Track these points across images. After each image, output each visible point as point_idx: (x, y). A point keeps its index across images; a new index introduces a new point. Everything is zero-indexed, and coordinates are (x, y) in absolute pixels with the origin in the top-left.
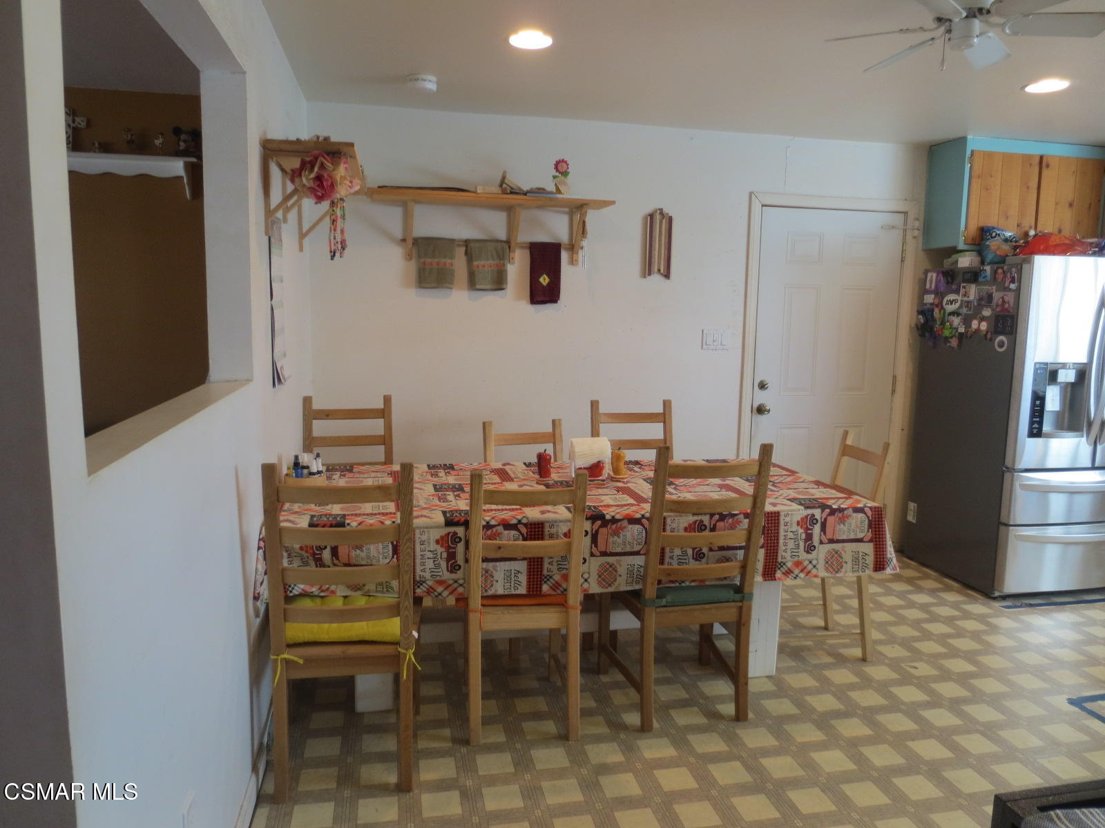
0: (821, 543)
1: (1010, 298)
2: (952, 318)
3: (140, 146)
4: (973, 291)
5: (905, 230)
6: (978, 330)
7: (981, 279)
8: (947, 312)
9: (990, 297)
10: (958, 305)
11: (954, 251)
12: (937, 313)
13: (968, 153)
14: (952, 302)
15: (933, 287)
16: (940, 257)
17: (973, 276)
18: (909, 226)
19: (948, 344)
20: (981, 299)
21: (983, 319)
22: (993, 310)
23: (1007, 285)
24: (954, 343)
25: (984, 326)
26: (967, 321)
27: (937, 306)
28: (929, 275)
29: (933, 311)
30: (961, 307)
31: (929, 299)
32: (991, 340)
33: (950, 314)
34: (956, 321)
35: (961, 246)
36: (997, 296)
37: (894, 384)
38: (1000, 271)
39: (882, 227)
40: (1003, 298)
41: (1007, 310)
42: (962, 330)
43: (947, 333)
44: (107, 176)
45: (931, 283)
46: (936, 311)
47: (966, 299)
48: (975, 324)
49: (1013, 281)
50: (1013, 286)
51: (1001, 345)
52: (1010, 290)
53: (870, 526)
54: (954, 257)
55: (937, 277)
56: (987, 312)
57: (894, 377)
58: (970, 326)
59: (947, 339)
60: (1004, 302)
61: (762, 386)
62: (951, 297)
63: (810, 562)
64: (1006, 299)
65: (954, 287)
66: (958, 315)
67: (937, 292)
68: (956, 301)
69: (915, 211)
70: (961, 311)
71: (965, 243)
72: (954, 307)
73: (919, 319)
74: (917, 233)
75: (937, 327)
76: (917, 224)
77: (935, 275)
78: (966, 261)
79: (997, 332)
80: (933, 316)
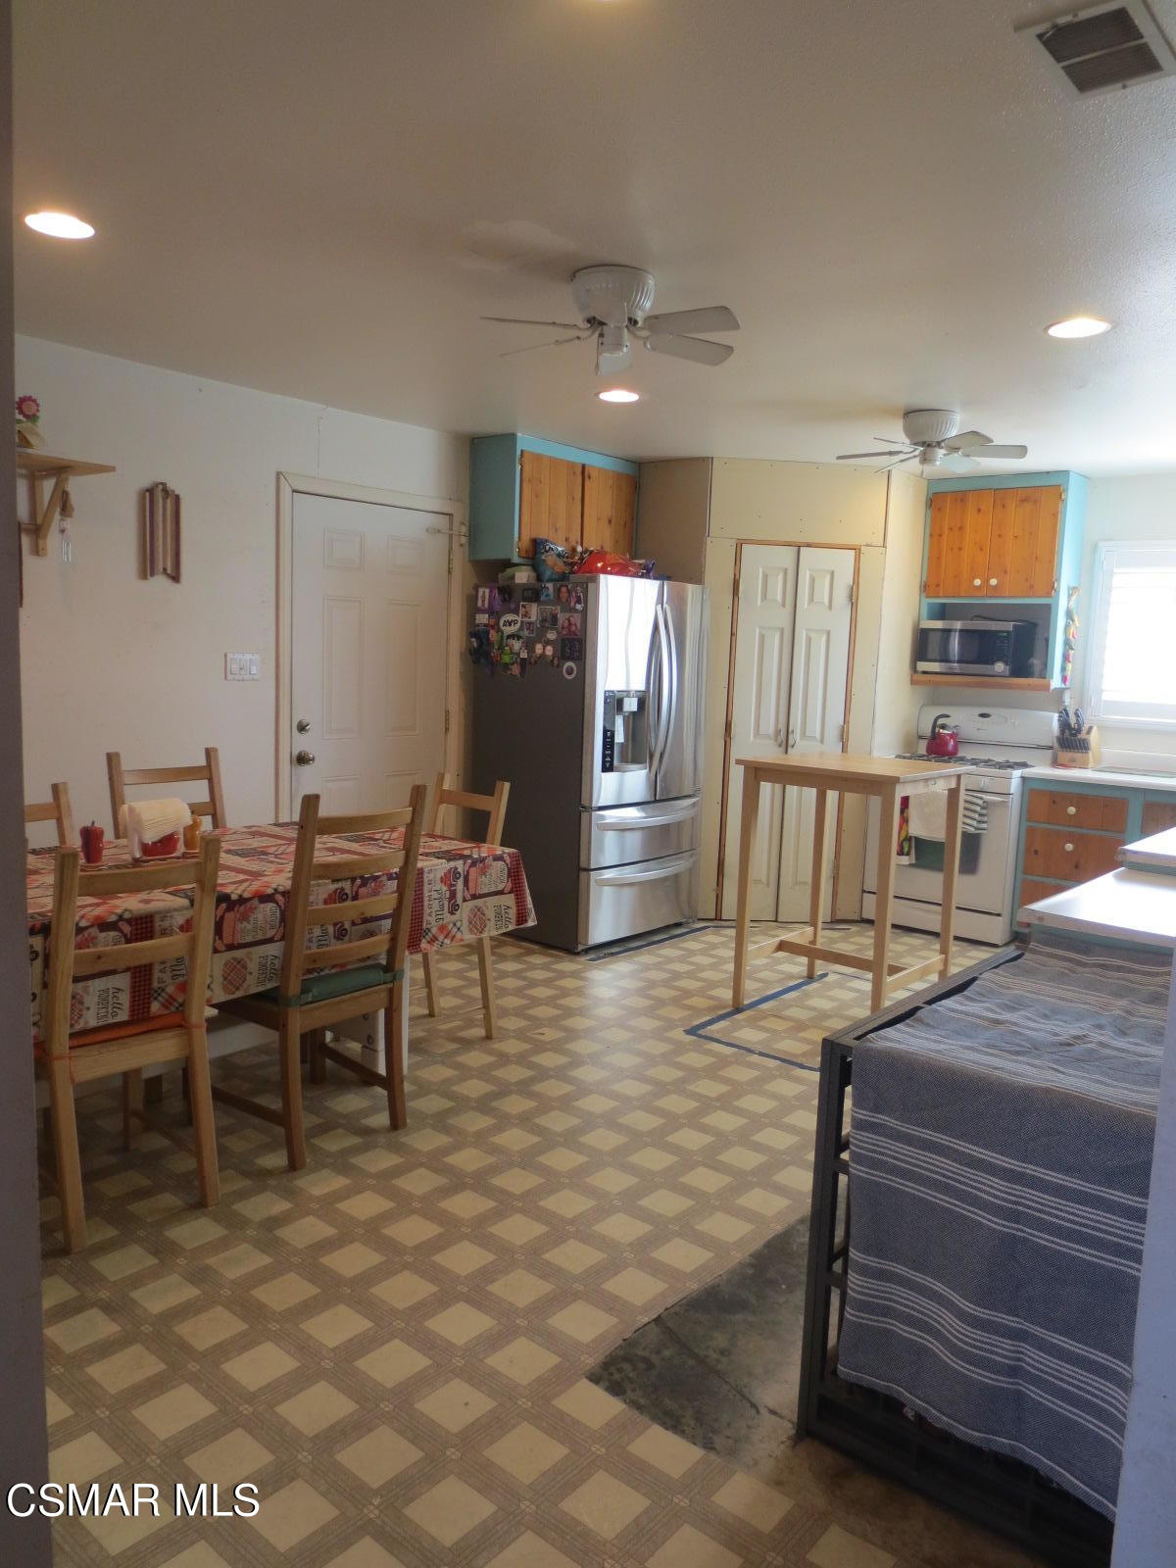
0: (465, 900)
1: (576, 619)
2: (511, 641)
4: (534, 611)
5: (451, 536)
6: (543, 655)
7: (543, 598)
8: (505, 635)
9: (554, 618)
10: (518, 626)
11: (507, 564)
12: (493, 635)
13: (518, 453)
14: (511, 623)
15: (486, 605)
16: (491, 571)
17: (534, 594)
18: (455, 532)
19: (509, 672)
20: (544, 620)
21: (548, 642)
22: (558, 633)
23: (572, 604)
24: (516, 670)
25: (549, 651)
26: (529, 645)
27: (492, 627)
28: (481, 591)
29: (488, 633)
30: (521, 629)
31: (482, 619)
32: (558, 666)
33: (509, 637)
34: (517, 645)
35: (516, 559)
36: (562, 617)
37: (447, 720)
38: (564, 589)
39: (427, 530)
40: (569, 620)
41: (574, 633)
42: (524, 655)
43: (506, 659)
45: (483, 601)
46: (492, 633)
47: (526, 619)
48: (539, 648)
49: (578, 601)
50: (579, 607)
51: (570, 671)
52: (576, 611)
53: (509, 876)
54: (509, 571)
55: (491, 592)
56: (552, 636)
57: (447, 712)
58: (534, 651)
59: (506, 666)
60: (570, 624)
61: (302, 728)
62: (510, 617)
63: (455, 925)
65: (513, 606)
66: (519, 638)
67: (491, 611)
68: (515, 622)
69: (461, 513)
70: (521, 633)
71: (520, 556)
72: (513, 629)
73: (471, 642)
74: (463, 540)
75: (494, 652)
76: (464, 529)
77: (487, 591)
78: (523, 576)
79: (565, 658)
80: (488, 639)
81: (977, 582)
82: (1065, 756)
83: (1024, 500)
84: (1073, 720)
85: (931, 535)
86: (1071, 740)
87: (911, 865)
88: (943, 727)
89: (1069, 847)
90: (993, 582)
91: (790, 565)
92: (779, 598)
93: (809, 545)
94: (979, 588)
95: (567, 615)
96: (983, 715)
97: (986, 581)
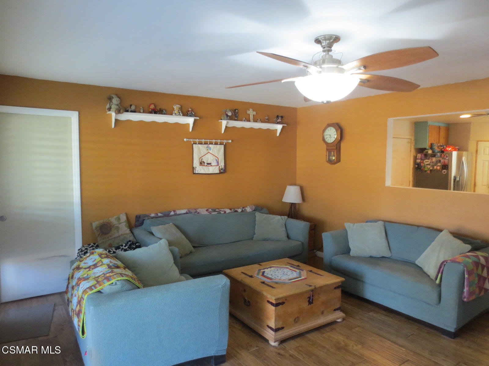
2: (427, 166)
3: (268, 121)
4: (434, 159)
5: (411, 143)
6: (437, 169)
7: (436, 156)
8: (425, 164)
9: (440, 161)
10: (429, 162)
11: (425, 149)
12: (422, 164)
13: (428, 125)
14: (427, 162)
16: (421, 151)
17: (434, 155)
18: (412, 142)
19: (426, 172)
20: (437, 161)
21: (438, 166)
22: (441, 164)
23: (445, 158)
24: (429, 172)
25: (438, 168)
26: (433, 166)
28: (418, 155)
29: (420, 164)
30: (430, 163)
31: (418, 161)
32: (441, 171)
33: (426, 165)
34: (429, 166)
35: (427, 148)
36: (442, 161)
37: (410, 183)
38: (443, 155)
39: (407, 142)
40: (444, 161)
41: (446, 164)
42: (431, 168)
43: (426, 169)
44: (260, 129)
45: (419, 157)
47: (432, 161)
49: (447, 157)
50: (447, 158)
51: (444, 172)
54: (426, 151)
55: (421, 155)
56: (439, 164)
57: (410, 181)
58: (434, 168)
59: (426, 171)
60: (444, 162)
62: (427, 160)
64: (445, 161)
65: (428, 158)
66: (429, 165)
67: (421, 159)
68: (428, 162)
69: (413, 139)
70: (430, 164)
71: (429, 147)
72: (428, 163)
73: (415, 166)
74: (414, 144)
75: (422, 168)
76: (414, 142)
77: (420, 155)
78: (430, 152)
79: (443, 169)
80: (420, 165)
95: (444, 160)
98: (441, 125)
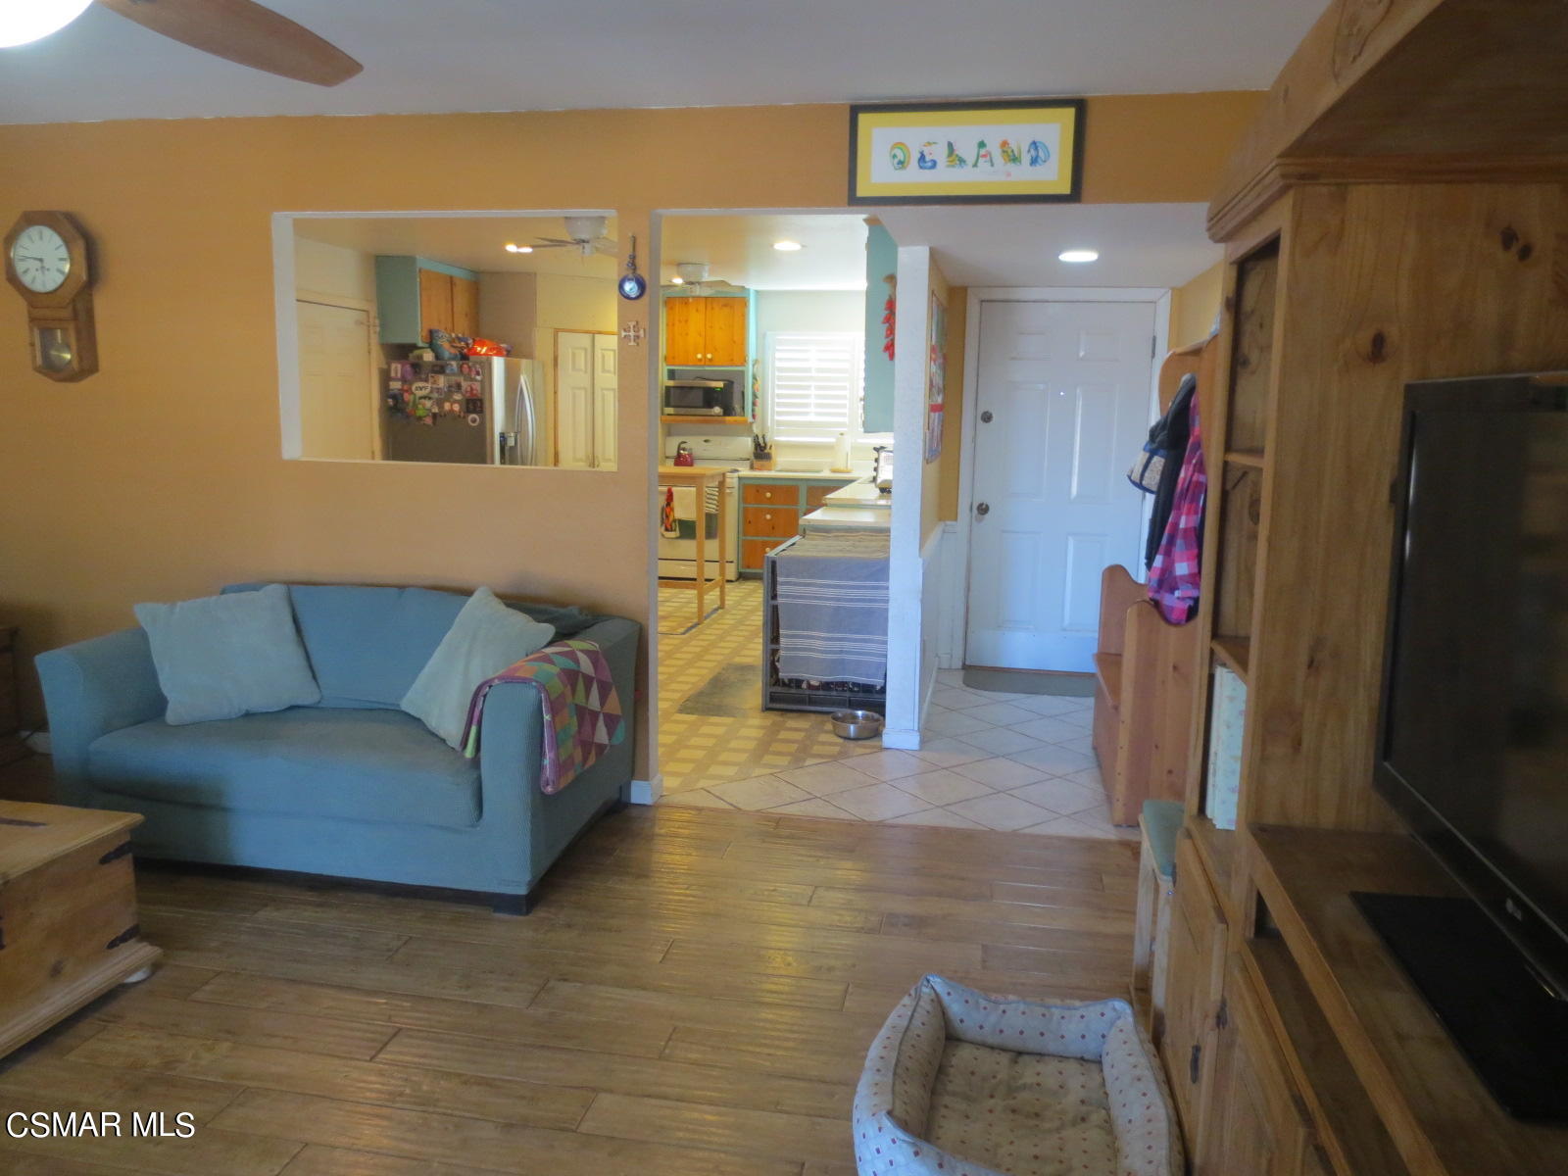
1: (477, 386)
2: (423, 400)
4: (441, 380)
5: (369, 326)
6: (451, 410)
7: (447, 371)
8: (417, 396)
9: (459, 386)
10: (428, 391)
11: (414, 347)
12: (406, 396)
13: (418, 268)
14: (421, 388)
15: (399, 375)
16: (401, 352)
17: (439, 368)
18: (371, 322)
19: (422, 422)
20: (450, 387)
21: (455, 402)
22: (463, 395)
23: (473, 376)
24: (429, 421)
25: (456, 407)
26: (440, 403)
27: (407, 391)
28: (393, 366)
29: (402, 396)
30: (431, 392)
31: (395, 385)
32: (464, 417)
33: (421, 398)
34: (428, 404)
35: (420, 344)
36: (465, 385)
38: (465, 366)
39: (356, 323)
40: (471, 386)
41: (476, 395)
42: (436, 410)
43: (420, 413)
45: (396, 373)
46: (406, 395)
47: (435, 386)
48: (447, 406)
49: (478, 373)
50: (478, 378)
51: (474, 421)
52: (476, 381)
54: (417, 352)
55: (403, 366)
56: (458, 397)
58: (443, 407)
59: (420, 418)
60: (472, 389)
62: (421, 384)
64: (474, 387)
65: (423, 376)
66: (430, 398)
67: (404, 380)
68: (426, 388)
69: (373, 311)
70: (431, 395)
71: (423, 342)
72: (424, 393)
73: (387, 402)
74: (378, 329)
75: (409, 409)
76: (377, 321)
77: (399, 366)
78: (428, 356)
79: (469, 411)
80: (403, 400)
81: (699, 356)
82: (757, 463)
83: (725, 305)
84: (761, 441)
85: (667, 325)
86: (761, 452)
87: (677, 538)
88: (684, 449)
89: (768, 517)
90: (709, 356)
91: (588, 345)
92: (583, 367)
93: (600, 333)
94: (700, 360)
95: (469, 383)
96: (706, 441)
97: (704, 356)
98: (456, 273)
